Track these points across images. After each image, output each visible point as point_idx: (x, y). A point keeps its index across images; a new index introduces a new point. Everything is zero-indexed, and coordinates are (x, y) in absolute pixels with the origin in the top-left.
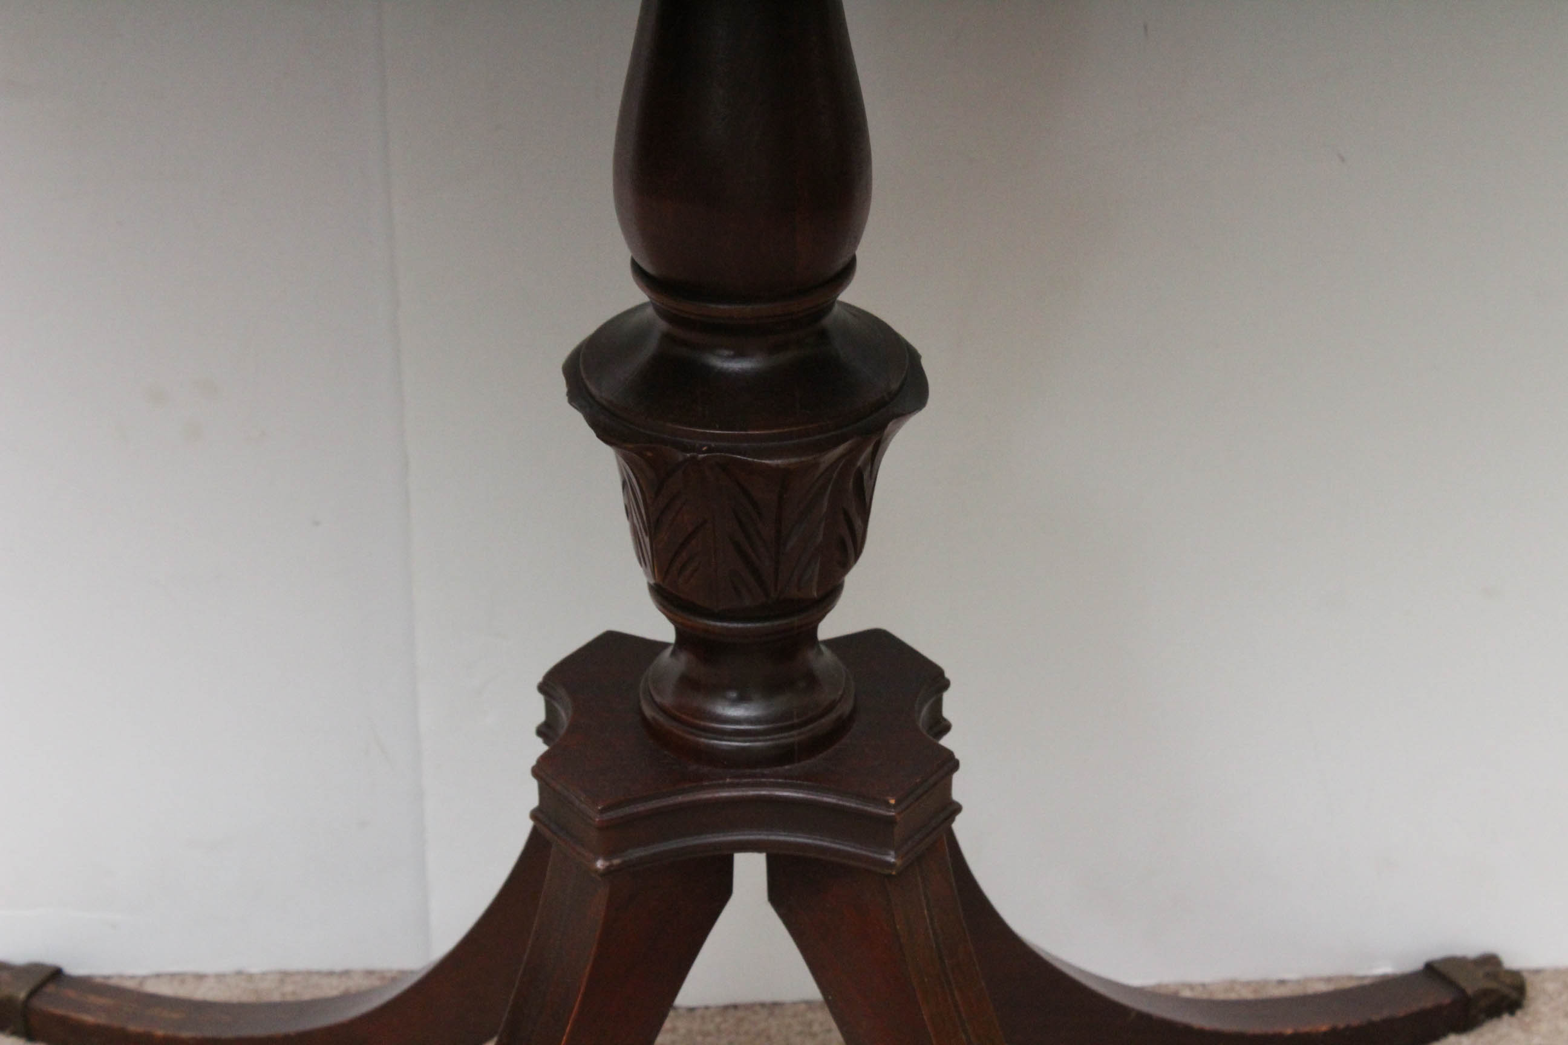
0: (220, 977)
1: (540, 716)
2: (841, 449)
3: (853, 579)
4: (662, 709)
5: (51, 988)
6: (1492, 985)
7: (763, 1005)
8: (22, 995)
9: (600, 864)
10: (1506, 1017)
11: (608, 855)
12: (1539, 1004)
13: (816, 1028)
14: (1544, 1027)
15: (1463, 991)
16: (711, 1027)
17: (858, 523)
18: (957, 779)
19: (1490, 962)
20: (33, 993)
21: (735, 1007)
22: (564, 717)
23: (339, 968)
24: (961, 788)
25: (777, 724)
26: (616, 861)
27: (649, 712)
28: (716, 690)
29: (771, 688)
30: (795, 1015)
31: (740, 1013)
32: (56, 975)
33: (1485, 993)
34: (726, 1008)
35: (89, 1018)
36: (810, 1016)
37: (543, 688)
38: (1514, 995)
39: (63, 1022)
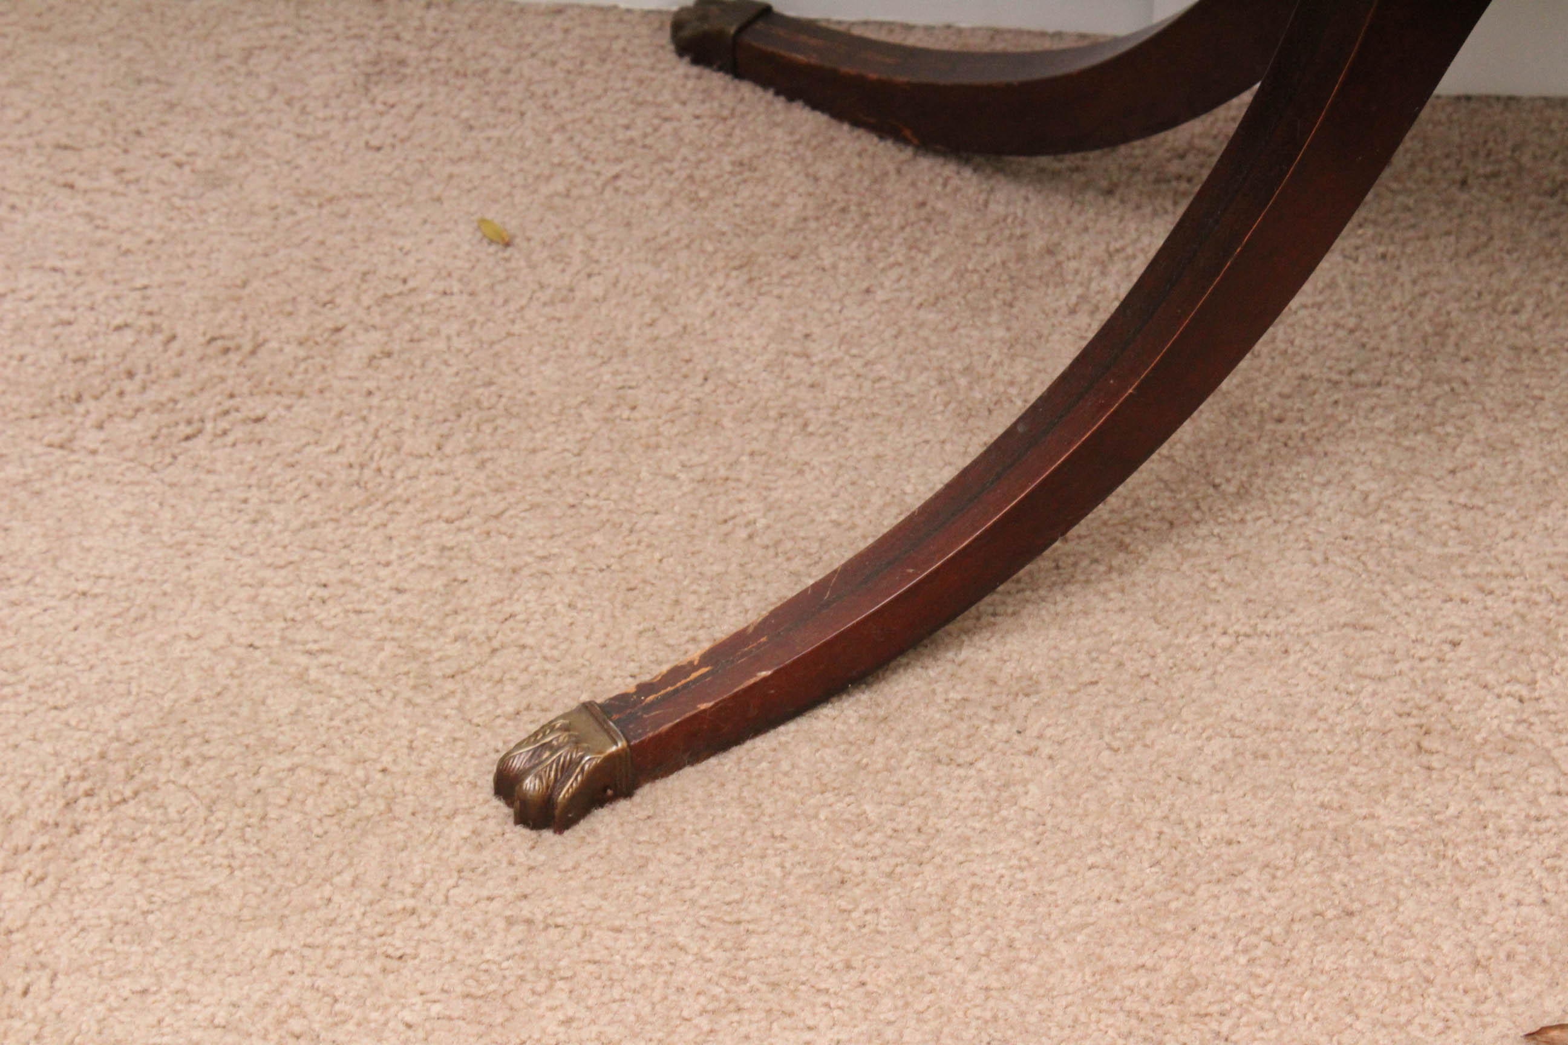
0: (929, 29)
5: (760, 26)
7: (1498, 98)
8: (732, 30)
13: (1554, 125)
16: (1443, 117)
20: (741, 30)
21: (1468, 98)
23: (1051, 29)
30: (1532, 111)
31: (1473, 105)
32: (765, 12)
34: (1458, 98)
35: (800, 57)
36: (1548, 112)
39: (771, 59)
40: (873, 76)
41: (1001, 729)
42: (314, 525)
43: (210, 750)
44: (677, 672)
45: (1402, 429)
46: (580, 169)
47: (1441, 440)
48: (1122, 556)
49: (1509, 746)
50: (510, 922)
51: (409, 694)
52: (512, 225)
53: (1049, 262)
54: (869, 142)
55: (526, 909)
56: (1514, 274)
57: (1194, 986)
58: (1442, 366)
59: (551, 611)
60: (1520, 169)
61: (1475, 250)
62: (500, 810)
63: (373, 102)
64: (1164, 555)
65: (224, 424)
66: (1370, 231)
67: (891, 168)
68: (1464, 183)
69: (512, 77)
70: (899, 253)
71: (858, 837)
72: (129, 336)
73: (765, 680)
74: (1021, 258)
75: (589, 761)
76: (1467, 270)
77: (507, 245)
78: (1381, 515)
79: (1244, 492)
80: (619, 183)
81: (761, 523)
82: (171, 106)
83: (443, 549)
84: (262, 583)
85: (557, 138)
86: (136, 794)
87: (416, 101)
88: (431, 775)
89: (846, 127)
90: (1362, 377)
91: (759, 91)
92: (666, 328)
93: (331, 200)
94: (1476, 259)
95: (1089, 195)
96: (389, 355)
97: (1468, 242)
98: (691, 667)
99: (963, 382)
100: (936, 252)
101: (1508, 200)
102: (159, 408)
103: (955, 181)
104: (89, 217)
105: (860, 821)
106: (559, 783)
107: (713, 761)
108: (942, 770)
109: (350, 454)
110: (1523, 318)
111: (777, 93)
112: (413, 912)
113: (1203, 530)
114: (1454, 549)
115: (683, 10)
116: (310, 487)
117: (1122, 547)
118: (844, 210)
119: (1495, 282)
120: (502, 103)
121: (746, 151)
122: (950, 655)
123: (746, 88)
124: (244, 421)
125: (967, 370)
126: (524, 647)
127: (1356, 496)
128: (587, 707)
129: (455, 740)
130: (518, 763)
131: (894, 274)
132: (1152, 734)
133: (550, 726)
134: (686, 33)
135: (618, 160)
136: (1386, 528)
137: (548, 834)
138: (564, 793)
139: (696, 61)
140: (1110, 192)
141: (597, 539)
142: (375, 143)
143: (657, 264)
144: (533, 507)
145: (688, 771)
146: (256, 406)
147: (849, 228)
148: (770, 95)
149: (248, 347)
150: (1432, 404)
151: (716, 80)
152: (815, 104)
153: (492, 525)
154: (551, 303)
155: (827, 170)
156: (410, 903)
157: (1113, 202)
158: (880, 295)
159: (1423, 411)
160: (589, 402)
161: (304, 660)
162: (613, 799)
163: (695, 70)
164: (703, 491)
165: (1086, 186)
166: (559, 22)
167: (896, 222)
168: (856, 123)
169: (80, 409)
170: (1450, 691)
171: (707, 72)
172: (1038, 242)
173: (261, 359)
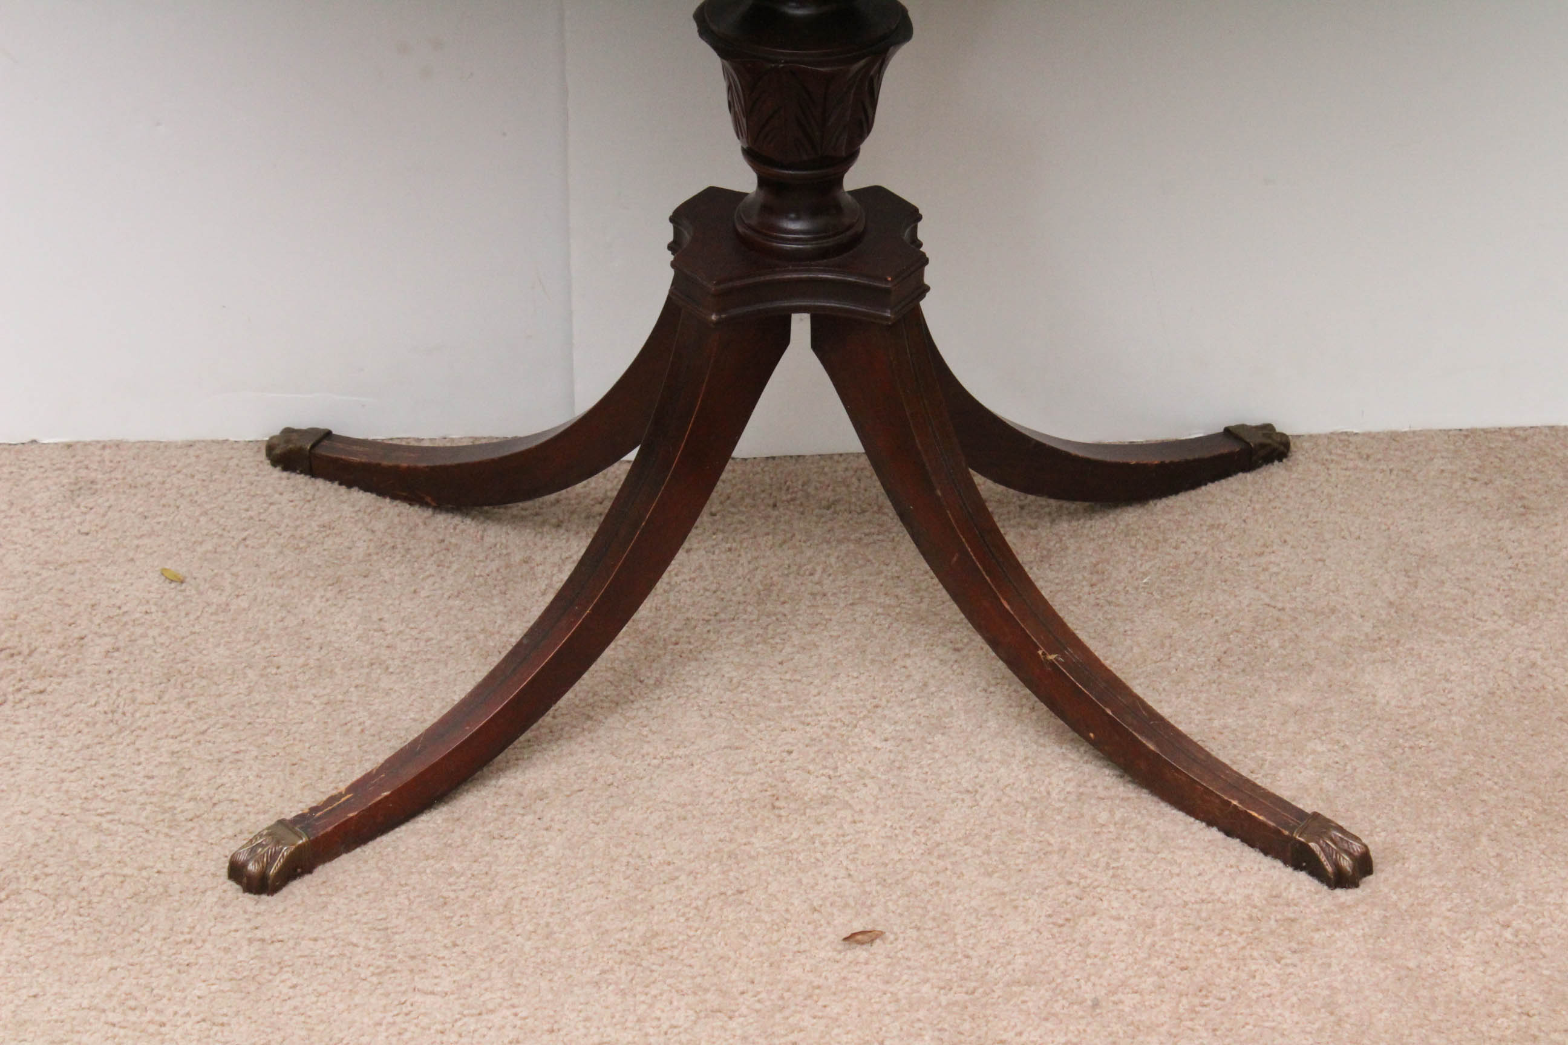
1: (670, 238)
2: (862, 63)
3: (867, 148)
4: (749, 227)
5: (326, 442)
6: (1269, 441)
7: (791, 457)
8: (308, 448)
9: (714, 317)
10: (1276, 463)
11: (718, 313)
12: (1298, 454)
13: (826, 469)
14: (1300, 468)
15: (1248, 444)
16: (759, 469)
17: (870, 110)
18: (927, 269)
19: (1267, 429)
20: (313, 447)
21: (774, 458)
22: (687, 236)
24: (930, 275)
25: (818, 234)
26: (723, 316)
27: (741, 229)
28: (784, 213)
29: (813, 212)
30: (812, 463)
31: (777, 461)
32: (328, 434)
33: (1263, 446)
34: (767, 458)
35: (356, 460)
36: (822, 463)
37: (672, 219)
38: (1282, 448)
39: (335, 461)
40: (404, 465)
41: (529, 818)
42: (88, 747)
43: (49, 870)
44: (332, 799)
45: (748, 643)
46: (221, 536)
47: (773, 647)
48: (589, 723)
49: (825, 801)
50: (250, 941)
51: (166, 830)
52: (183, 571)
53: (525, 568)
54: (403, 508)
55: (259, 934)
56: (809, 553)
57: (656, 934)
58: (770, 607)
59: (245, 781)
60: (808, 496)
61: (785, 542)
62: (233, 887)
63: (78, 506)
64: (614, 720)
65: (19, 696)
66: (720, 536)
67: (419, 521)
68: (775, 505)
69: (167, 486)
70: (432, 569)
71: (451, 880)
73: (386, 797)
74: (508, 566)
75: (286, 851)
76: (780, 554)
77: (182, 582)
78: (741, 689)
79: (658, 683)
80: (248, 542)
81: (368, 723)
83: (173, 753)
84: (62, 781)
85: (203, 519)
86: (8, 897)
87: (107, 504)
88: (189, 871)
89: (388, 500)
90: (722, 616)
91: (329, 484)
92: (292, 622)
93: (62, 565)
94: (785, 547)
95: (546, 529)
96: (118, 650)
97: (780, 538)
98: (341, 795)
99: (482, 637)
100: (455, 567)
101: (802, 513)
103: (462, 526)
105: (451, 871)
106: (269, 864)
107: (358, 850)
108: (496, 842)
109: (103, 707)
110: (816, 578)
111: (340, 484)
112: (191, 941)
113: (636, 705)
114: (785, 703)
115: (272, 438)
116: (82, 726)
117: (589, 718)
118: (393, 547)
119: (798, 559)
120: (163, 501)
121: (326, 518)
122: (493, 782)
123: (320, 483)
124: (33, 693)
125: (483, 630)
126: (232, 801)
127: (725, 680)
128: (281, 822)
129: (199, 853)
130: (242, 858)
131: (430, 581)
132: (618, 813)
133: (260, 835)
134: (278, 451)
135: (245, 530)
136: (745, 695)
137: (264, 897)
138: (273, 871)
139: (285, 469)
140: (558, 526)
141: (268, 739)
142: (84, 530)
143: (280, 587)
144: (226, 725)
145: (345, 857)
146: (38, 685)
147: (398, 557)
148: (336, 485)
149: (26, 652)
150: (766, 628)
151: (300, 479)
152: (367, 488)
153: (201, 737)
154: (215, 613)
155: (380, 526)
156: (188, 937)
157: (562, 531)
158: (423, 594)
159: (761, 632)
160: (250, 666)
161: (98, 819)
162: (301, 875)
163: (285, 474)
164: (329, 709)
165: (543, 523)
166: (191, 452)
167: (428, 551)
168: (394, 497)
170: (789, 776)
171: (293, 475)
172: (517, 558)
173: (36, 659)
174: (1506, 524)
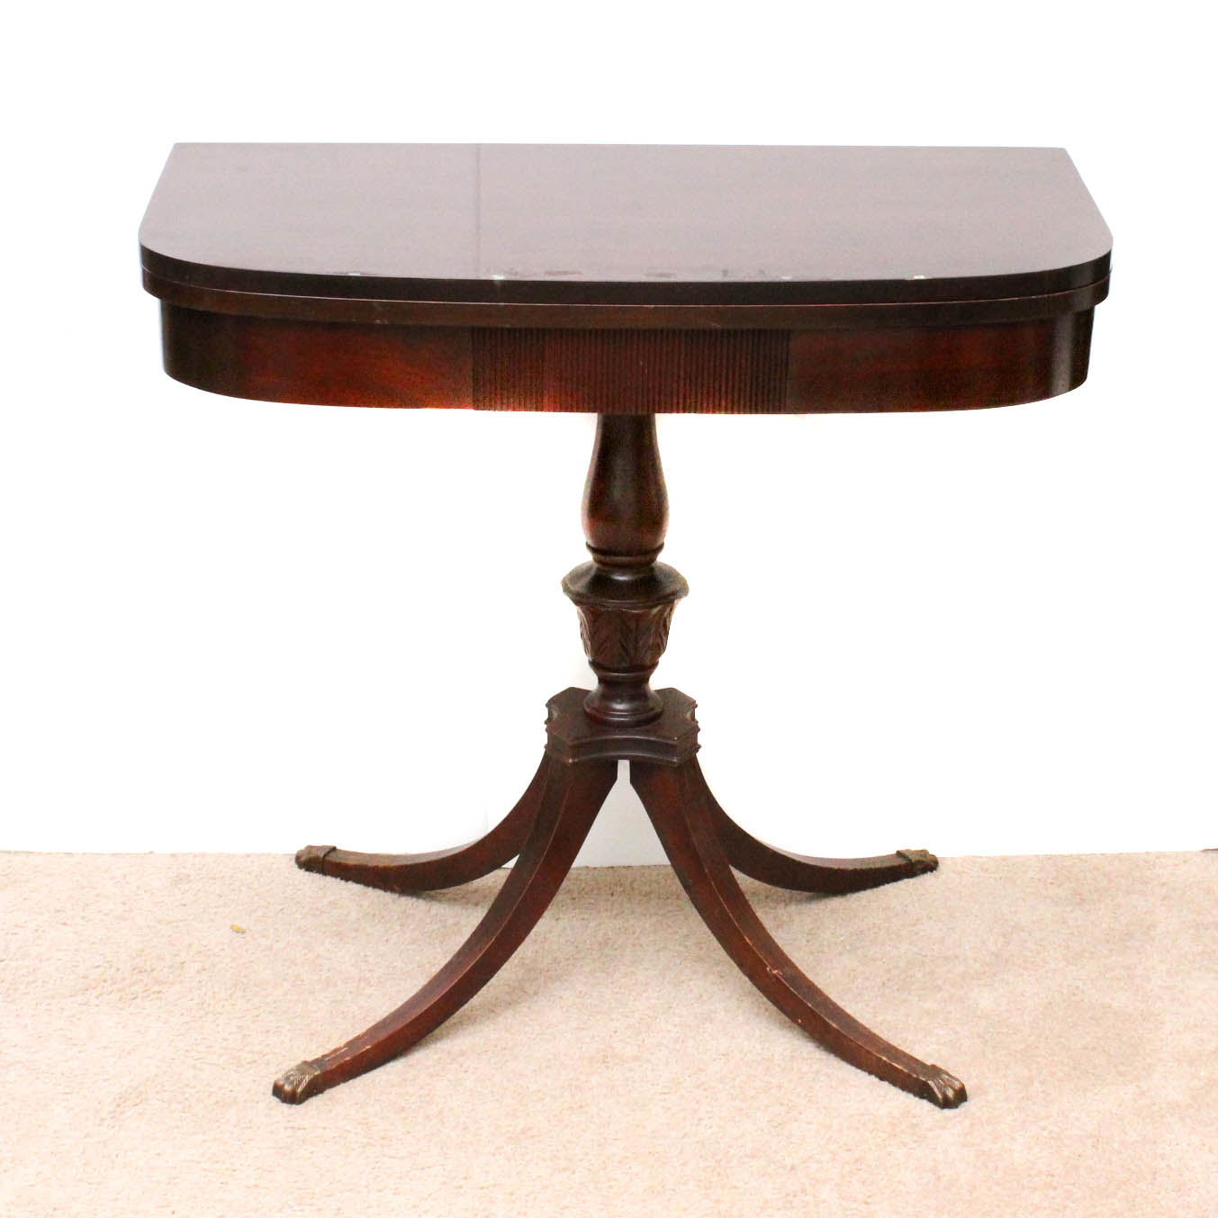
1: (546, 717)
2: (659, 608)
3: (663, 660)
4: (594, 709)
5: (331, 854)
6: (924, 859)
8: (322, 856)
9: (570, 761)
10: (929, 873)
11: (573, 757)
12: (941, 866)
14: (944, 876)
15: (910, 860)
17: (664, 638)
18: (700, 735)
19: (924, 853)
20: (325, 856)
21: (613, 867)
22: (555, 714)
24: (701, 738)
25: (634, 712)
26: (576, 760)
27: (588, 710)
28: (613, 698)
29: (632, 699)
32: (334, 849)
33: (919, 862)
34: (609, 868)
36: (643, 871)
37: (547, 705)
38: (932, 864)
39: (339, 865)
41: (455, 1066)
42: (188, 1023)
43: (165, 1088)
44: (336, 1051)
45: (593, 972)
46: (267, 908)
47: (608, 973)
48: (493, 1014)
49: (636, 1059)
50: (286, 1128)
51: (235, 1068)
52: (244, 926)
53: (456, 928)
54: (380, 893)
55: (291, 1124)
56: (632, 922)
57: (529, 1129)
58: (606, 951)
59: (282, 1043)
60: (633, 889)
61: (617, 915)
62: (275, 1100)
63: (179, 889)
64: (509, 1013)
65: (146, 994)
66: (577, 911)
67: (390, 901)
68: (612, 894)
69: (235, 879)
70: (398, 928)
71: (407, 1098)
72: (102, 969)
73: (368, 1050)
74: (444, 927)
75: (307, 1078)
76: (614, 921)
77: (244, 932)
78: (587, 996)
79: (536, 993)
80: (284, 911)
81: (356, 1013)
82: (98, 895)
83: (239, 1027)
84: (172, 1041)
85: (256, 898)
86: (141, 1102)
87: (197, 888)
88: (248, 1091)
89: (371, 888)
90: (577, 956)
91: (333, 879)
92: (311, 956)
93: (169, 923)
94: (618, 917)
95: (470, 905)
96: (204, 970)
97: (615, 912)
98: (339, 1049)
99: (428, 966)
100: (412, 927)
101: (630, 899)
102: (119, 990)
103: (416, 904)
104: (75, 933)
105: (407, 1093)
106: (298, 1086)
107: (351, 1081)
108: (434, 1079)
109: (196, 1000)
110: (636, 935)
111: (342, 879)
112: (250, 1128)
113: (522, 1005)
114: (613, 1005)
115: (298, 852)
116: (184, 1011)
117: (493, 1011)
118: (374, 915)
119: (626, 925)
120: (232, 887)
121: (332, 898)
122: (433, 1046)
123: (329, 879)
124: (154, 993)
125: (429, 963)
126: (275, 1053)
127: (577, 992)
128: (305, 1063)
129: (255, 1081)
130: (281, 1083)
131: (396, 935)
132: (508, 1064)
133: (292, 1070)
134: (303, 859)
135: (282, 904)
136: (589, 1001)
137: (294, 1106)
138: (299, 1090)
139: (307, 870)
140: (477, 904)
141: (296, 1020)
142: (184, 903)
143: (303, 936)
144: (270, 1013)
145: (342, 1085)
146: (156, 988)
147: (377, 921)
148: (339, 879)
149: (149, 969)
150: (604, 963)
151: (317, 877)
152: (358, 882)
153: (256, 1019)
154: (262, 951)
155: (366, 903)
156: (248, 1125)
157: (479, 907)
158: (392, 942)
159: (601, 966)
160: (285, 980)
161: (194, 1062)
162: (316, 1094)
163: (307, 873)
164: (333, 1004)
165: (467, 903)
166: (249, 859)
167: (396, 917)
168: (375, 886)
169: (88, 992)
170: (614, 1046)
171: (312, 874)
172: (450, 921)
173: (155, 973)
174: (1069, 909)
